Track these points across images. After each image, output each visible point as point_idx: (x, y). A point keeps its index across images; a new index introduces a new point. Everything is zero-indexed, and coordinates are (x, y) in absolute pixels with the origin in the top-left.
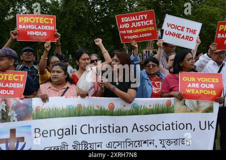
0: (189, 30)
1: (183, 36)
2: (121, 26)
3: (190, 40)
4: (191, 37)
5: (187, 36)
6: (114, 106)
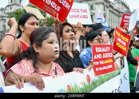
0: (82, 11)
1: (81, 16)
2: (95, 56)
3: (86, 18)
4: (86, 16)
5: (83, 16)
6: (89, 78)
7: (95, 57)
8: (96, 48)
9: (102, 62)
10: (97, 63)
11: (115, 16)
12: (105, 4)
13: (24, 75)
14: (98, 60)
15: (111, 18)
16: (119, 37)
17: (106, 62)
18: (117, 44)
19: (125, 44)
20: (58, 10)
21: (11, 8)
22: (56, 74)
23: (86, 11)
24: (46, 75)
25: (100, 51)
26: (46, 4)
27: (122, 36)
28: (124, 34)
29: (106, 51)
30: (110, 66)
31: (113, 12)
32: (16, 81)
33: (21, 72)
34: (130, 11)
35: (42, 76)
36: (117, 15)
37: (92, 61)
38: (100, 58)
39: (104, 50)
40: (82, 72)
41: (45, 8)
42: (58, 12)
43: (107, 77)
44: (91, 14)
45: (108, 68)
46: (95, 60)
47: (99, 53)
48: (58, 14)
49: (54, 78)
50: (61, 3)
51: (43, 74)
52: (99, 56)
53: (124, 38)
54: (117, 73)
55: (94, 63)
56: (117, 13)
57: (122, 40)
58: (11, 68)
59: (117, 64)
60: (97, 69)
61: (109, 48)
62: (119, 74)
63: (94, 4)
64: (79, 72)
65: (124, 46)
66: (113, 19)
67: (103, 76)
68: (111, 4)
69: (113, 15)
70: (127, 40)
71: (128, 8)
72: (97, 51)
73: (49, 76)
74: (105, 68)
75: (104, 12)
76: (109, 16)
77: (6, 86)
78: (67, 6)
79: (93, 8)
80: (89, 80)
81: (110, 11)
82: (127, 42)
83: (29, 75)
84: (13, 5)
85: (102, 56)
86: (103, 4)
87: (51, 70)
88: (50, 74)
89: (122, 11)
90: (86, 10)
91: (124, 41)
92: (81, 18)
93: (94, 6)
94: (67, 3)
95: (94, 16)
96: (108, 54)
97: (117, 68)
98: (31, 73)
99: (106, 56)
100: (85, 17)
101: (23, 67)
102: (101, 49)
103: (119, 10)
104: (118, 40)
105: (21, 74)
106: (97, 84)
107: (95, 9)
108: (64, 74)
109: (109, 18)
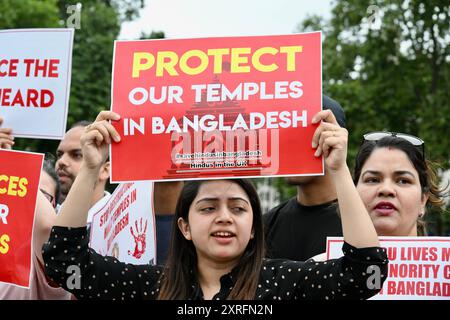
23: (52, 68)
90: (52, 62)
92: (18, 105)
100: (38, 101)
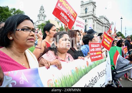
6: (88, 63)
7: (91, 50)
8: (92, 45)
9: (95, 54)
10: (92, 54)
11: (100, 26)
12: (94, 18)
13: (50, 61)
14: (93, 52)
15: (97, 27)
16: (106, 38)
17: (97, 53)
18: (104, 42)
19: (109, 43)
20: (68, 22)
21: (39, 22)
22: (69, 60)
24: (63, 61)
25: (93, 47)
26: (62, 16)
27: (108, 38)
28: (109, 37)
29: (97, 47)
30: (100, 56)
31: (98, 24)
32: (45, 64)
33: (48, 58)
34: (109, 23)
35: (61, 61)
36: (101, 25)
37: (89, 52)
38: (94, 51)
39: (96, 46)
40: (84, 59)
41: (61, 19)
42: (68, 23)
43: (98, 62)
44: (86, 25)
45: (99, 57)
46: (91, 52)
47: (93, 48)
48: (68, 24)
49: (67, 62)
50: (70, 17)
51: (62, 60)
52: (93, 50)
53: (109, 39)
54: (104, 60)
55: (91, 54)
56: (101, 24)
57: (108, 40)
58: (42, 56)
59: (104, 55)
60: (92, 58)
61: (99, 45)
62: (105, 61)
63: (87, 19)
64: (82, 59)
65: (108, 44)
66: (99, 27)
67: (96, 62)
68: (97, 18)
69: (99, 25)
70: (111, 41)
71: (108, 21)
72: (92, 47)
73: (65, 61)
74: (97, 57)
75: (93, 24)
76: (96, 26)
77: (39, 67)
78: (73, 20)
79: (87, 21)
80: (88, 64)
81: (97, 23)
82: (111, 42)
83: (53, 60)
84: (40, 20)
85: (95, 50)
86: (93, 19)
87: (66, 58)
88: (65, 60)
89: (104, 23)
91: (108, 41)
93: (87, 20)
94: (73, 18)
95: (87, 26)
96: (98, 48)
97: (104, 57)
98: (54, 59)
99: (97, 49)
101: (49, 55)
102: (94, 45)
103: (102, 22)
104: (105, 40)
105: (48, 60)
106: (93, 67)
107: (87, 22)
108: (74, 60)
109: (96, 27)
